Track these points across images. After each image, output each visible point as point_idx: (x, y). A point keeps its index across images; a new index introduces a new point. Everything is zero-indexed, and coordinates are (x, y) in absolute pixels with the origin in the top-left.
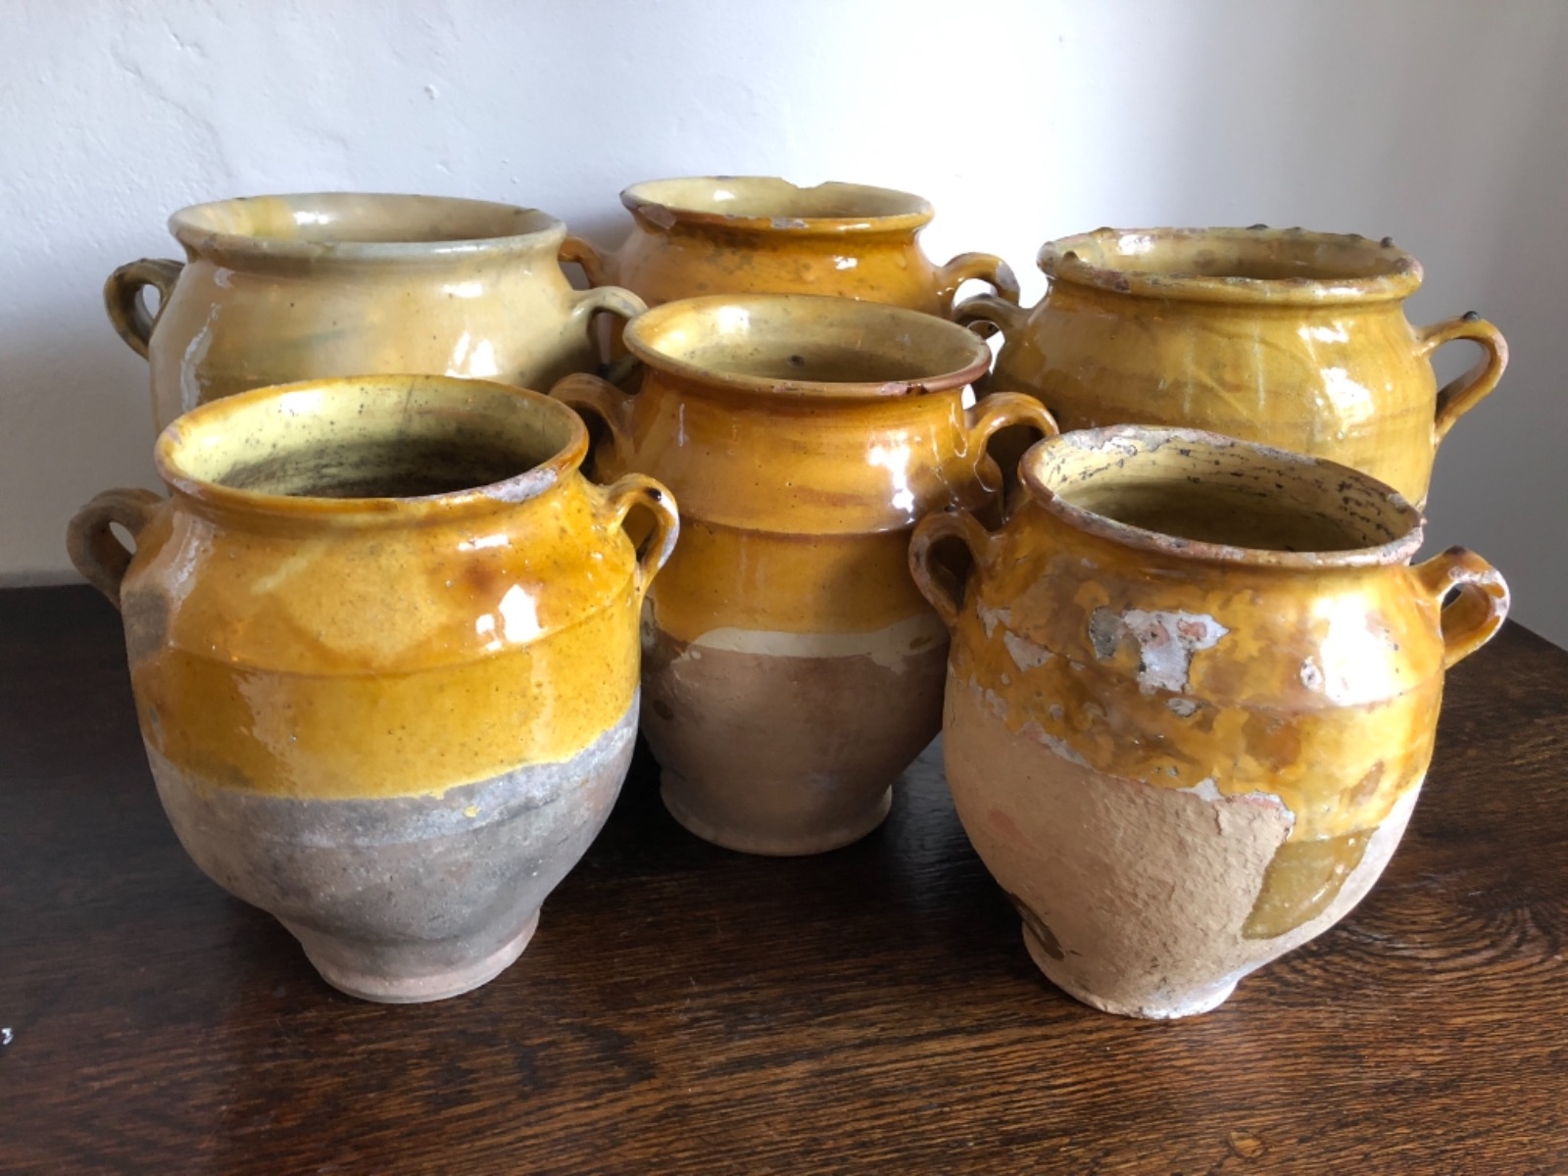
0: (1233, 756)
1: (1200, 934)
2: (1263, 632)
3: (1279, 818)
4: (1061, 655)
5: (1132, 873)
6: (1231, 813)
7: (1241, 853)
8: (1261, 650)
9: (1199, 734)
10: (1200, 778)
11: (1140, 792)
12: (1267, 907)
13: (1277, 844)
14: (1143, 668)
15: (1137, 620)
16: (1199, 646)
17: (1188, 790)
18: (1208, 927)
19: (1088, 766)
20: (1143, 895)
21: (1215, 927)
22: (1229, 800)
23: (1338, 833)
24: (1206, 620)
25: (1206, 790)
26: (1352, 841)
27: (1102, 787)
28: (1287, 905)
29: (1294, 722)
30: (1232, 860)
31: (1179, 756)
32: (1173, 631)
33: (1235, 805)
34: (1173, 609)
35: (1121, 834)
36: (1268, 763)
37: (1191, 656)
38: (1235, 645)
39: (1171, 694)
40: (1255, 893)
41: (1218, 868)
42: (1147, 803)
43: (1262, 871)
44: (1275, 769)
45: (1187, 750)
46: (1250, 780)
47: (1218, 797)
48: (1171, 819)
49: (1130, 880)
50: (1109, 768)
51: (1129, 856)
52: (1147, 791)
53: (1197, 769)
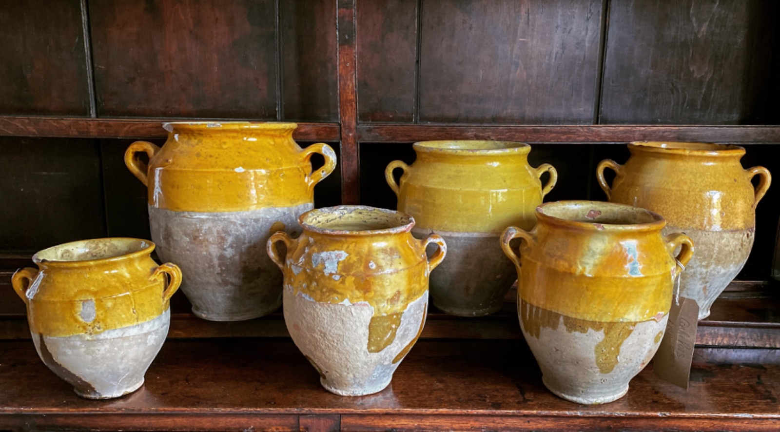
0: (352, 291)
1: (355, 352)
2: (358, 254)
3: (369, 309)
4: (304, 268)
5: (331, 334)
6: (355, 309)
7: (360, 321)
8: (358, 259)
9: (341, 285)
10: (344, 299)
11: (329, 306)
12: (372, 340)
13: (370, 318)
14: (325, 268)
15: (324, 255)
16: (340, 260)
17: (342, 303)
18: (357, 349)
19: (314, 301)
20: (336, 341)
21: (359, 349)
22: (353, 305)
23: (389, 313)
24: (343, 252)
25: (346, 302)
26: (395, 317)
27: (319, 307)
28: (379, 339)
29: (368, 279)
30: (358, 324)
31: (337, 293)
32: (333, 256)
33: (356, 306)
34: (334, 250)
35: (326, 321)
36: (362, 292)
37: (338, 263)
38: (350, 258)
39: (333, 274)
40: (367, 335)
41: (354, 327)
42: (331, 310)
43: (368, 327)
44: (365, 293)
45: (339, 291)
46: (358, 298)
47: (350, 304)
48: (339, 313)
49: (331, 336)
50: (319, 301)
51: (329, 328)
52: (331, 305)
53: (343, 296)
